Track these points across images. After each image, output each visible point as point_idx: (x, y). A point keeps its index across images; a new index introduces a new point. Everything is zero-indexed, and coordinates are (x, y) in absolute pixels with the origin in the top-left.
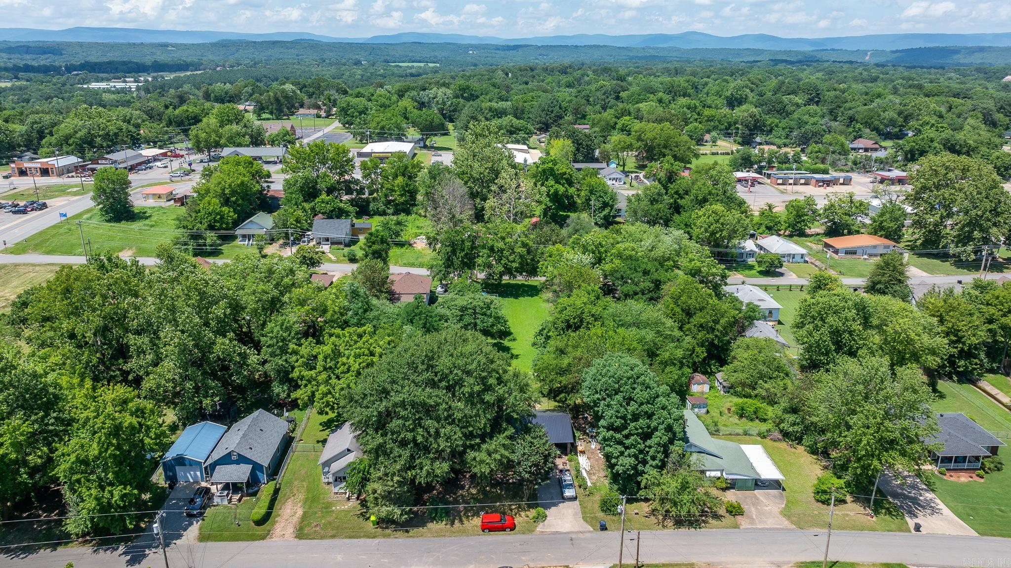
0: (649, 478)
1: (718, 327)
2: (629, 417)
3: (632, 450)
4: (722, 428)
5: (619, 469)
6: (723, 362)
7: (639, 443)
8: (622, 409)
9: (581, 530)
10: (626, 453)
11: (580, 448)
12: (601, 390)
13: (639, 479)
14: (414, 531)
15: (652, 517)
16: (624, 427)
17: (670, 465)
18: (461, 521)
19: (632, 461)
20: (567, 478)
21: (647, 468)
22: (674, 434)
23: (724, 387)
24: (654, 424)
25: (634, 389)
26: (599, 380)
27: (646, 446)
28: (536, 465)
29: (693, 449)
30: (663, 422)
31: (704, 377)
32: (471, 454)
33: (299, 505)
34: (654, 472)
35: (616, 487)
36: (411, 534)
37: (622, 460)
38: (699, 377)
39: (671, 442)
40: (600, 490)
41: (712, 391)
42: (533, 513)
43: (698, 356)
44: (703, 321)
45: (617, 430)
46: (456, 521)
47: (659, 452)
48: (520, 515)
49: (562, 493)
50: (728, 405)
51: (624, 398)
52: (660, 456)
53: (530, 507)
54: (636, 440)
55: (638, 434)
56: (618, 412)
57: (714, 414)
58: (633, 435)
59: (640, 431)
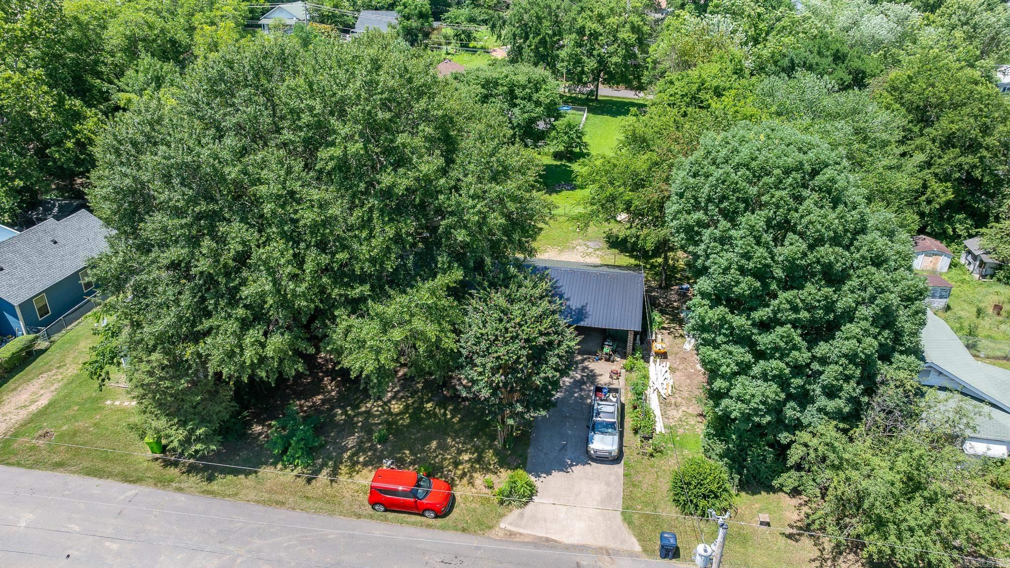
0: (815, 442)
1: (989, 140)
2: (779, 273)
3: (774, 363)
4: (983, 343)
5: (736, 409)
6: (981, 219)
7: (795, 348)
8: (761, 251)
9: (611, 545)
10: (756, 370)
11: (657, 346)
12: (709, 200)
13: (784, 437)
14: (222, 482)
15: (806, 542)
16: (761, 298)
17: (874, 415)
18: (335, 473)
19: (772, 391)
20: (607, 410)
21: (809, 415)
22: (898, 336)
23: (982, 264)
24: (845, 301)
25: (799, 199)
26: (707, 176)
27: (814, 358)
28: (509, 369)
29: (933, 379)
30: (873, 299)
31: (938, 243)
32: (344, 319)
33: (56, 386)
34: (829, 430)
35: (720, 447)
36: (215, 486)
37: (741, 385)
38: (928, 242)
39: (886, 355)
40: (682, 446)
41: (954, 271)
42: (503, 479)
43: (929, 202)
44: (954, 127)
45: (737, 304)
46: (325, 471)
47: (847, 379)
48: (471, 483)
49: (587, 441)
50: (994, 299)
51: (768, 222)
52: (851, 388)
53: (504, 462)
54: (789, 340)
55: (795, 324)
56: (747, 256)
57: (962, 314)
58: (782, 324)
59: (804, 315)
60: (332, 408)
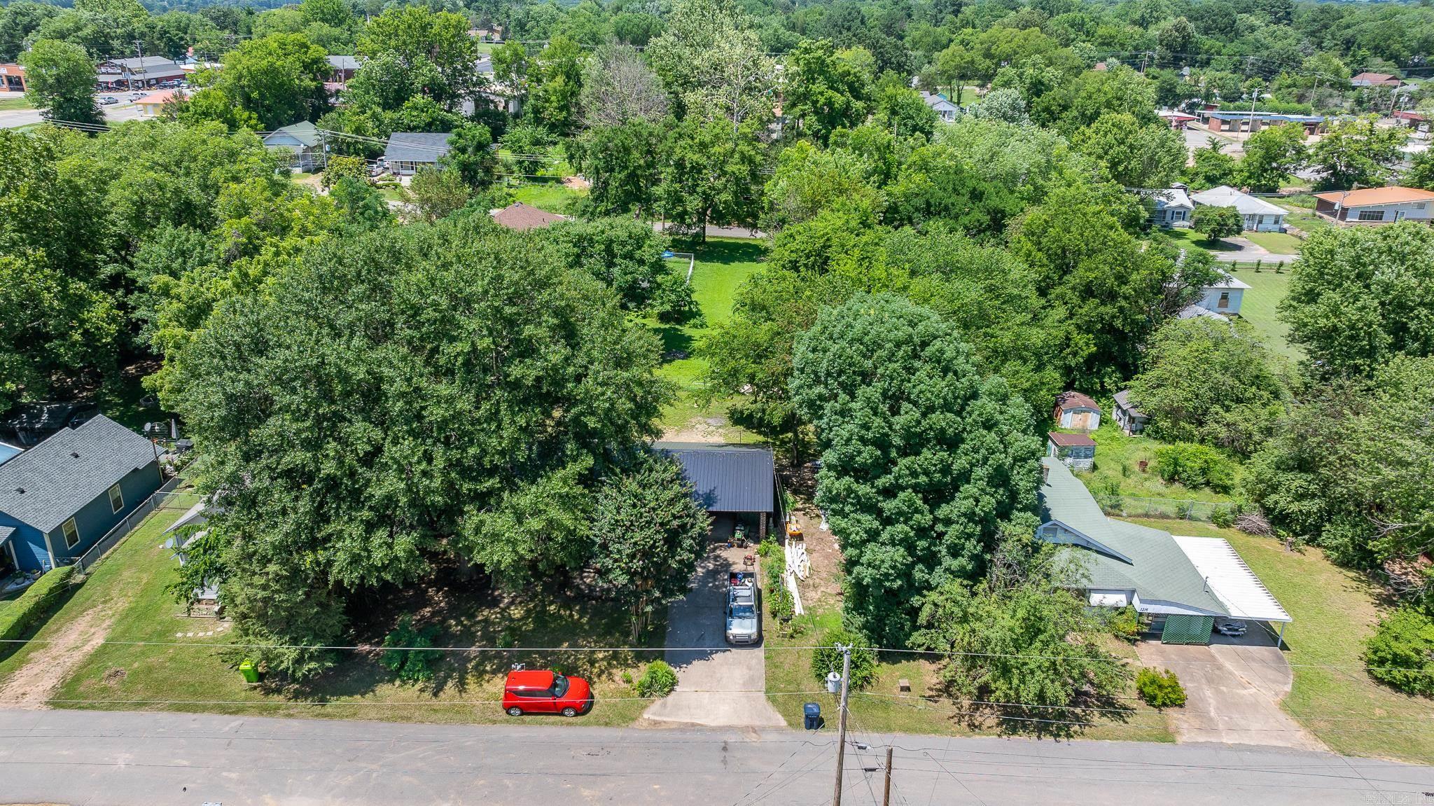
0: (940, 599)
1: (1126, 289)
2: (897, 441)
3: (900, 527)
4: (1127, 501)
5: (867, 575)
6: (1128, 371)
7: (917, 511)
8: (878, 421)
9: (757, 723)
10: (885, 536)
11: (792, 528)
12: (828, 374)
13: (916, 601)
14: (334, 704)
15: (945, 701)
16: (884, 466)
17: (998, 572)
18: (462, 685)
19: (898, 554)
20: (743, 593)
21: (937, 576)
22: (1014, 495)
23: (1132, 420)
24: (960, 463)
25: (911, 370)
26: (825, 351)
27: (936, 520)
29: (1061, 537)
30: (986, 460)
31: (1087, 398)
34: (955, 587)
35: (859, 620)
36: (329, 709)
37: (871, 552)
38: (1077, 398)
39: (1004, 512)
40: (822, 626)
41: (1105, 427)
42: (641, 673)
43: (1075, 354)
44: (1092, 276)
45: (863, 474)
46: (450, 684)
47: (969, 537)
48: (611, 678)
49: (725, 627)
50: (1141, 455)
51: (884, 394)
52: (972, 546)
53: (640, 657)
54: (911, 503)
55: (916, 488)
56: (866, 427)
57: (1110, 473)
58: (903, 489)
59: (923, 479)
60: (444, 620)
